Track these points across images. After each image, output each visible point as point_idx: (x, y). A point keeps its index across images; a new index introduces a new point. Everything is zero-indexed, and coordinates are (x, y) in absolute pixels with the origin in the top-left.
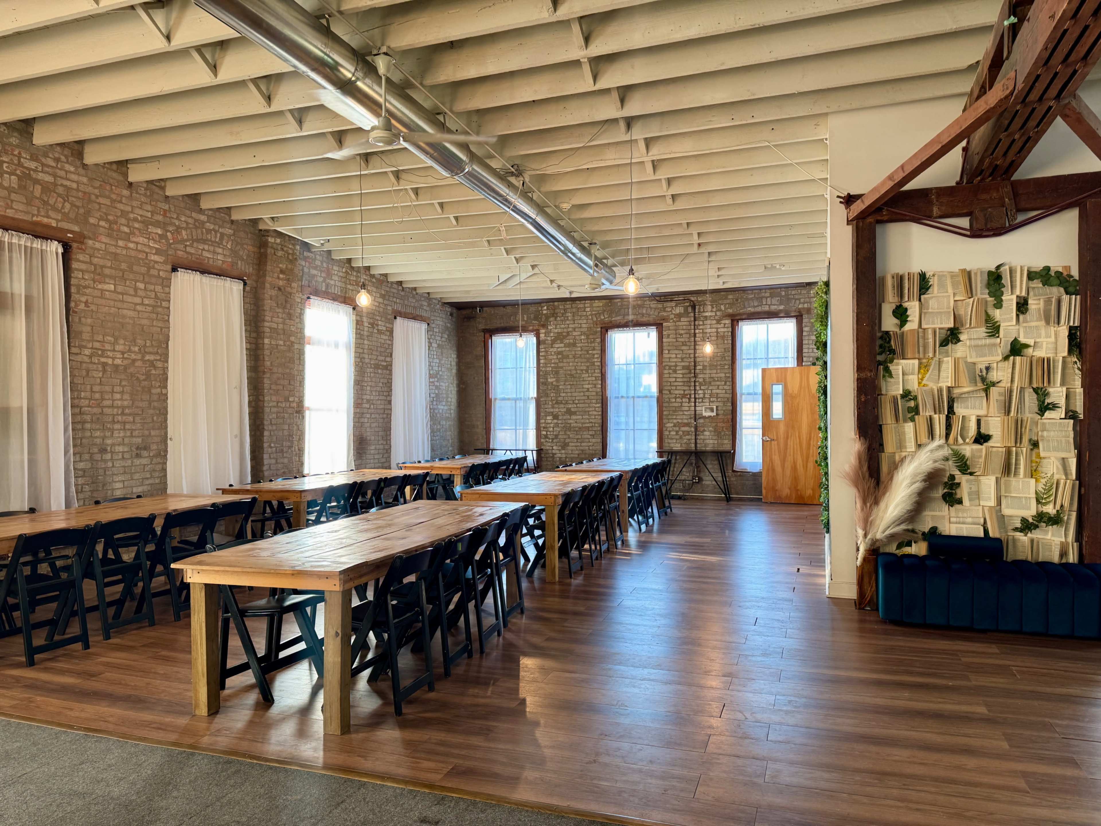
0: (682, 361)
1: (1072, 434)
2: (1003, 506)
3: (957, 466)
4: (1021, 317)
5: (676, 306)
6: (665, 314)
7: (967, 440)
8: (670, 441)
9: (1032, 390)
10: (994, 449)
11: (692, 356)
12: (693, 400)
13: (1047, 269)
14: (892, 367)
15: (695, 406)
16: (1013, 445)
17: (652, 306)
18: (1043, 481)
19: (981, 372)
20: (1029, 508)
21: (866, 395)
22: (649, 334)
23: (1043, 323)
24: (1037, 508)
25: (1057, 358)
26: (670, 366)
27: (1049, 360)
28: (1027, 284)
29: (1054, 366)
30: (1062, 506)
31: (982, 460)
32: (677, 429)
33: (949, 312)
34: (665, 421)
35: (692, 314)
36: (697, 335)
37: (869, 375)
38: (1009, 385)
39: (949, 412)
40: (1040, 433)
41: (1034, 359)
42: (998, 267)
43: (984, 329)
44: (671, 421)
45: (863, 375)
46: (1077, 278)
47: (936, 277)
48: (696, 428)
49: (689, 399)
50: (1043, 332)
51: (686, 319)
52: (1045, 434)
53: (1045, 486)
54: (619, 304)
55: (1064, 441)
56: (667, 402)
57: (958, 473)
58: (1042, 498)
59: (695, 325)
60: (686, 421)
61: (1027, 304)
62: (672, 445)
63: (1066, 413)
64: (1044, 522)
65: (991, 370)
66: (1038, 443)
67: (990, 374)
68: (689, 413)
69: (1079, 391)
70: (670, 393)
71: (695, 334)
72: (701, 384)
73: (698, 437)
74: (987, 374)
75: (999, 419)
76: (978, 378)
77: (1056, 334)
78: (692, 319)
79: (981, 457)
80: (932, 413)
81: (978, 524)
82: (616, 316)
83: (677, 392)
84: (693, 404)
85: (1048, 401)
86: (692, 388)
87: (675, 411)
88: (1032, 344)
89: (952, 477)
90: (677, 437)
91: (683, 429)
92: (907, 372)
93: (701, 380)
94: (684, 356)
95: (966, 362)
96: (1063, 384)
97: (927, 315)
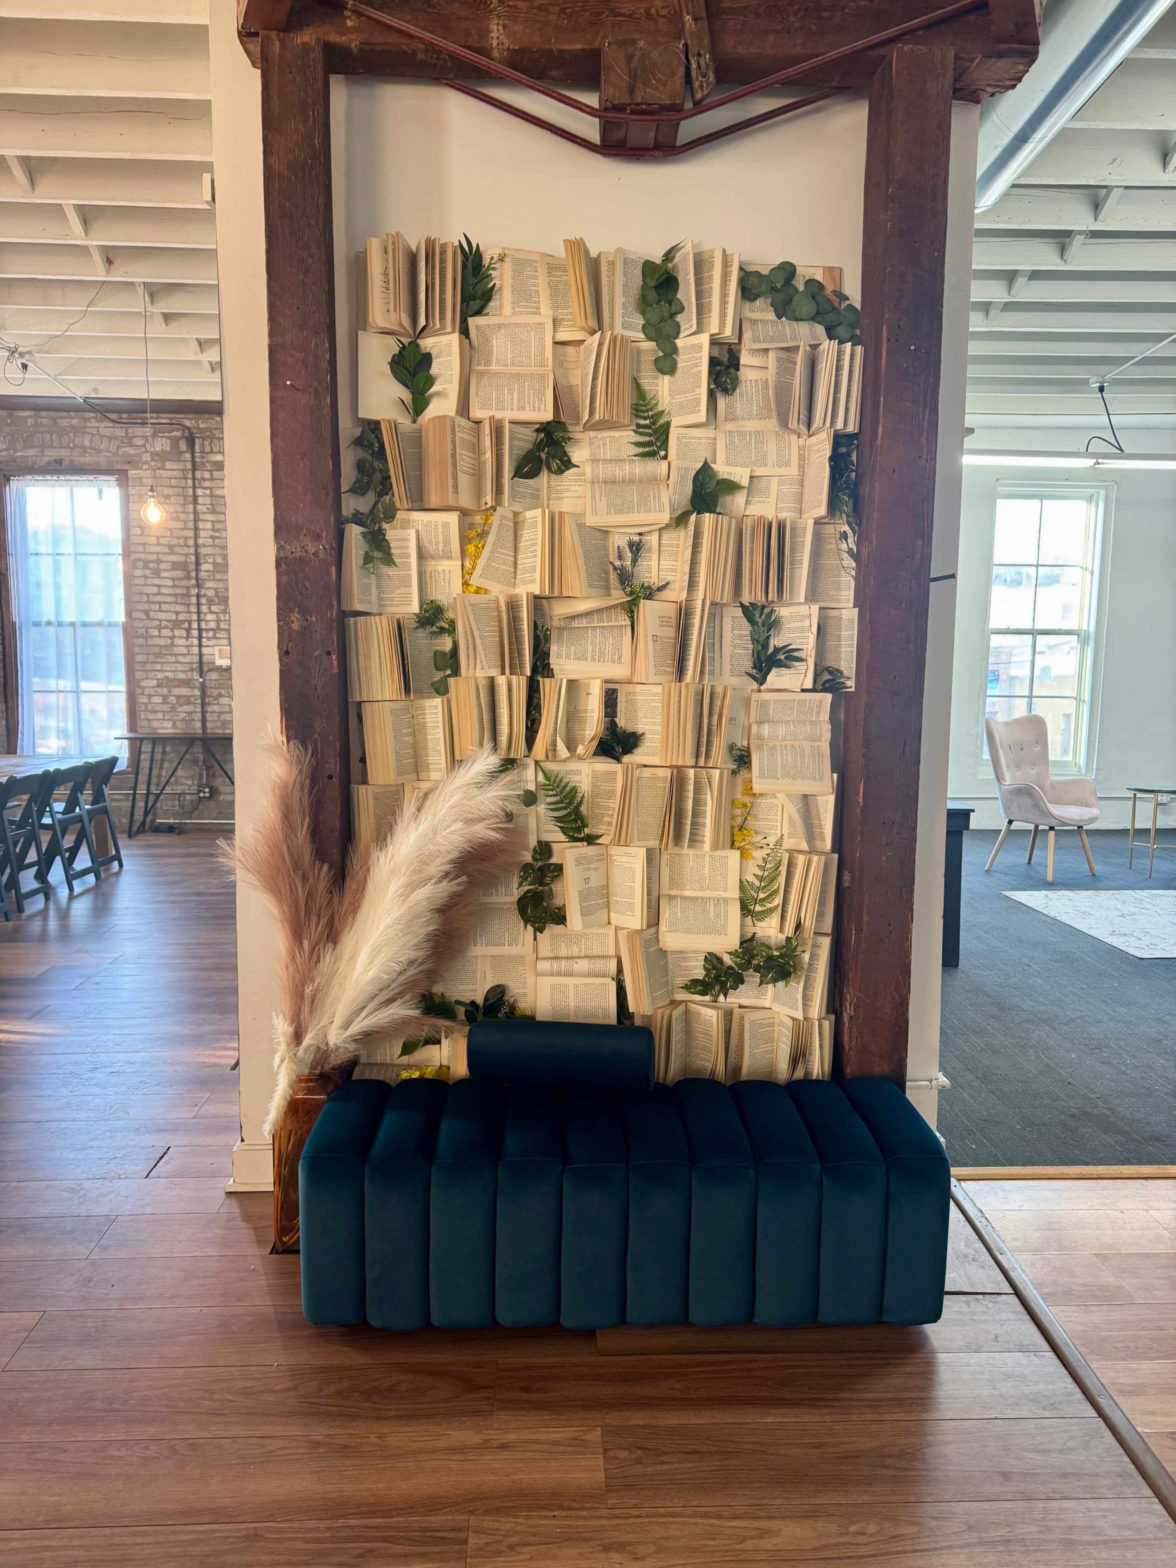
0: (172, 553)
1: (826, 731)
2: (663, 927)
3: (558, 819)
4: (722, 402)
5: (155, 435)
6: (131, 451)
7: (580, 750)
8: (151, 716)
9: (739, 612)
10: (647, 772)
11: (191, 542)
12: (195, 633)
13: (788, 270)
14: (392, 533)
15: (200, 645)
16: (692, 762)
17: (103, 431)
18: (759, 854)
19: (620, 557)
20: (722, 931)
21: (304, 613)
22: (100, 491)
23: (772, 424)
24: (743, 926)
25: (800, 523)
26: (146, 563)
27: (781, 527)
28: (738, 310)
29: (793, 544)
30: (798, 926)
31: (615, 804)
32: (165, 691)
33: (543, 377)
34: (139, 675)
35: (188, 456)
36: (200, 500)
37: (311, 549)
38: (684, 596)
39: (534, 670)
40: (754, 729)
41: (748, 523)
42: (669, 255)
43: (629, 435)
44: (151, 675)
45: (295, 549)
46: (858, 306)
47: (508, 266)
48: (203, 688)
49: (188, 630)
50: (771, 448)
51: (176, 465)
52: (766, 730)
53: (763, 868)
54: (30, 422)
55: (808, 751)
56: (142, 636)
57: (562, 837)
58: (756, 901)
59: (194, 479)
60: (182, 676)
61: (737, 367)
62: (155, 724)
63: (816, 676)
64: (757, 969)
65: (643, 553)
66: (749, 756)
67: (642, 563)
68: (188, 659)
69: (850, 614)
70: (148, 618)
71: (195, 497)
72: (210, 602)
73: (209, 709)
74: (634, 561)
75: (658, 689)
76: (613, 576)
77: (802, 458)
78: (189, 466)
79: (611, 795)
80: (494, 672)
81: (604, 976)
82: (26, 447)
83: (162, 616)
84: (196, 642)
85: (776, 641)
86: (193, 609)
87: (159, 655)
88: (745, 482)
89: (544, 849)
90: (166, 708)
91: (177, 691)
92: (431, 549)
93: (211, 593)
94: (175, 541)
95: (581, 526)
96: (812, 596)
97: (485, 381)
